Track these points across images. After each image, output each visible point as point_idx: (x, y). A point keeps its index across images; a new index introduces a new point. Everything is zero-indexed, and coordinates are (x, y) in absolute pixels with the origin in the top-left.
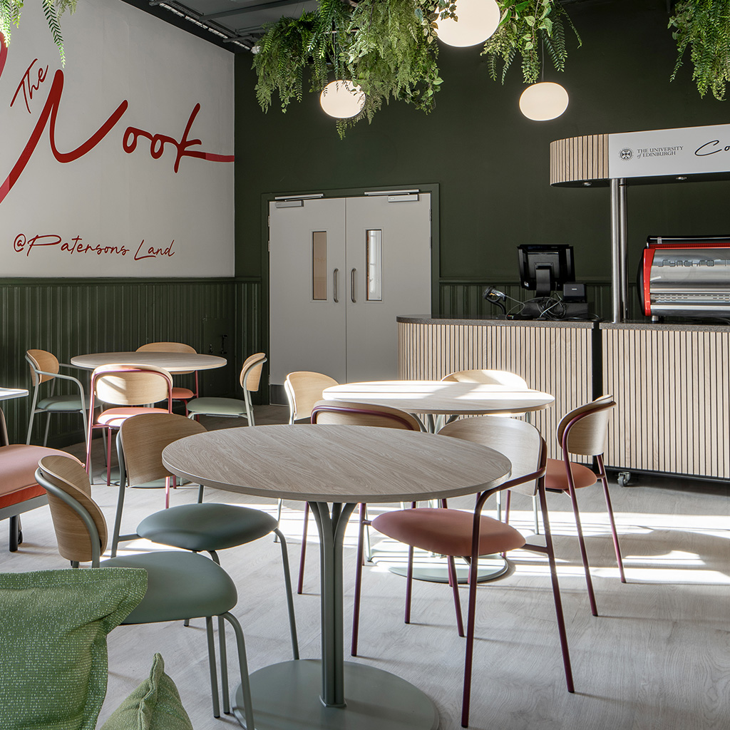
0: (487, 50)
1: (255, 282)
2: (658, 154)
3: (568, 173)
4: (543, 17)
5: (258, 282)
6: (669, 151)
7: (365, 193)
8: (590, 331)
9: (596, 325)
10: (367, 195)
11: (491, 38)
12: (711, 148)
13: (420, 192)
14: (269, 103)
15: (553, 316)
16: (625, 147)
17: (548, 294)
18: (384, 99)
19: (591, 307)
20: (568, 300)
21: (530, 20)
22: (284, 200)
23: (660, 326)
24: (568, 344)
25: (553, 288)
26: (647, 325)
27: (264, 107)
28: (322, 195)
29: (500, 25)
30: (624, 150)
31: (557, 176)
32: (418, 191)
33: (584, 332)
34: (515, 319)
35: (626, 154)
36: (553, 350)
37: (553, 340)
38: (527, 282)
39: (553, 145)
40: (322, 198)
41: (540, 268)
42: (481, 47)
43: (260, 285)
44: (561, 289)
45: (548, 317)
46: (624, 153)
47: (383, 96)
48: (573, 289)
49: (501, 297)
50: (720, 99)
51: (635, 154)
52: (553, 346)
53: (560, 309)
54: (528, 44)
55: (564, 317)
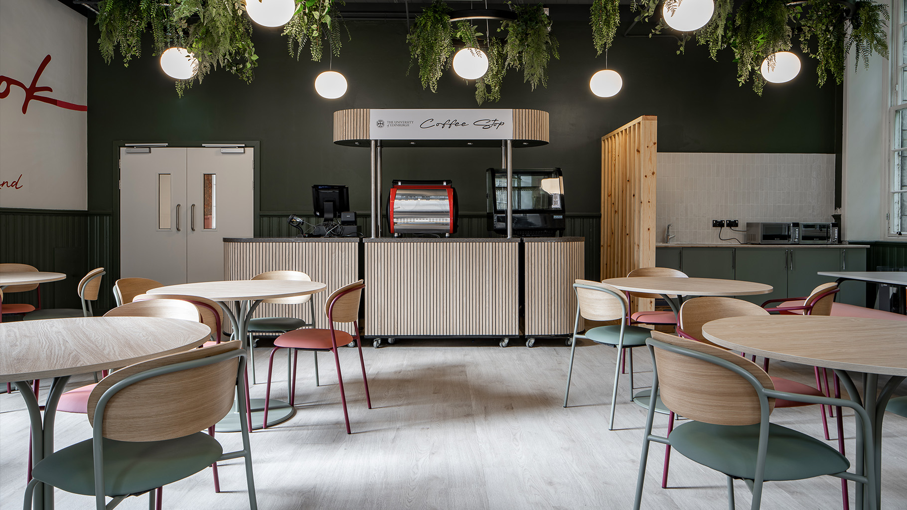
0: (286, 32)
1: (106, 215)
2: (399, 125)
3: (344, 134)
4: (324, 14)
5: (109, 215)
6: (405, 124)
7: (203, 145)
8: (357, 244)
9: (361, 241)
10: (204, 147)
11: (289, 23)
12: (428, 124)
13: (246, 147)
14: (111, 57)
15: (334, 235)
16: (382, 119)
17: (332, 220)
18: (212, 65)
19: (359, 229)
20: (344, 223)
21: (316, 15)
22: (133, 147)
23: (399, 239)
24: (343, 253)
25: (335, 216)
26: (391, 239)
27: (108, 60)
28: (167, 144)
29: (295, 15)
30: (380, 121)
31: (339, 135)
32: (244, 145)
33: (353, 246)
34: (308, 237)
35: (380, 124)
36: (333, 259)
37: (333, 251)
38: (318, 212)
39: (336, 113)
40: (167, 147)
41: (327, 201)
42: (281, 29)
43: (112, 217)
44: (340, 217)
45: (330, 236)
46: (379, 123)
47: (211, 63)
48: (348, 216)
49: (300, 223)
50: (434, 92)
51: (386, 124)
52: (333, 255)
53: (339, 230)
54: (315, 32)
55: (340, 235)
